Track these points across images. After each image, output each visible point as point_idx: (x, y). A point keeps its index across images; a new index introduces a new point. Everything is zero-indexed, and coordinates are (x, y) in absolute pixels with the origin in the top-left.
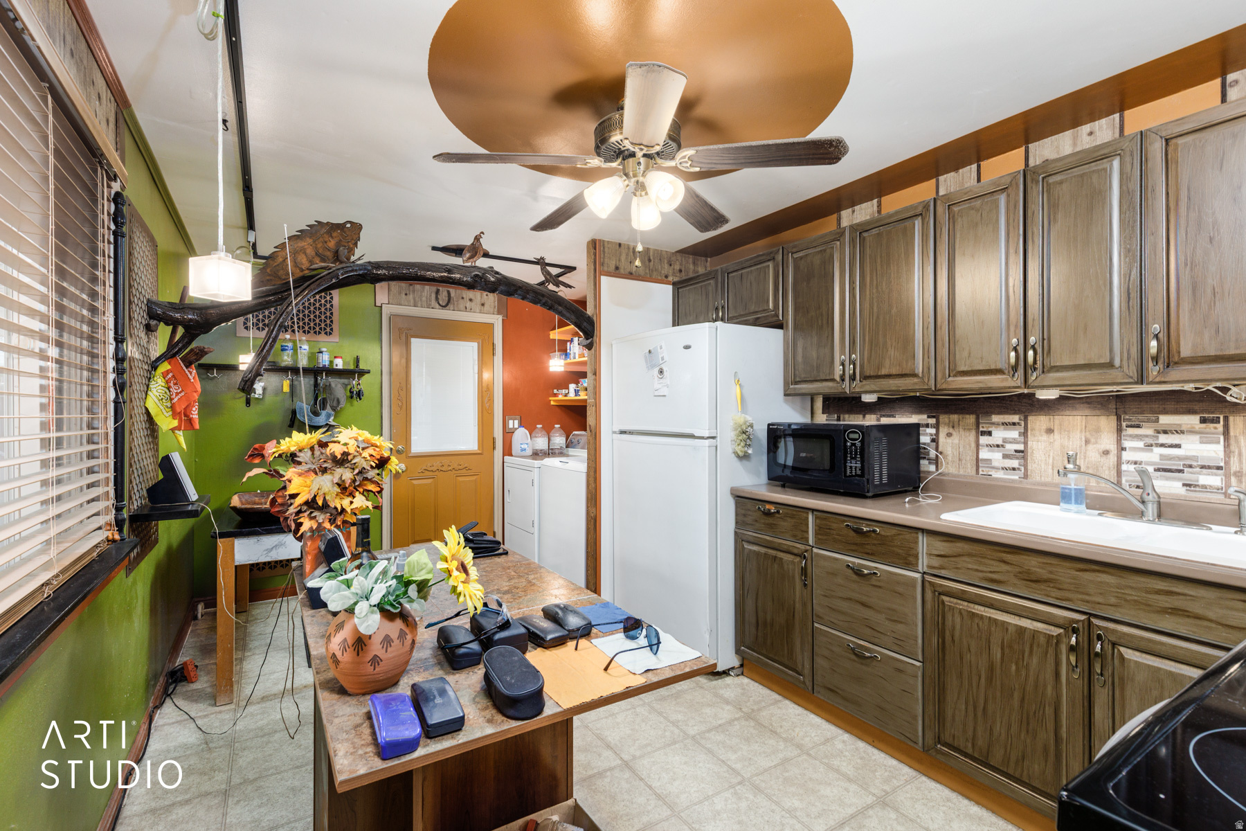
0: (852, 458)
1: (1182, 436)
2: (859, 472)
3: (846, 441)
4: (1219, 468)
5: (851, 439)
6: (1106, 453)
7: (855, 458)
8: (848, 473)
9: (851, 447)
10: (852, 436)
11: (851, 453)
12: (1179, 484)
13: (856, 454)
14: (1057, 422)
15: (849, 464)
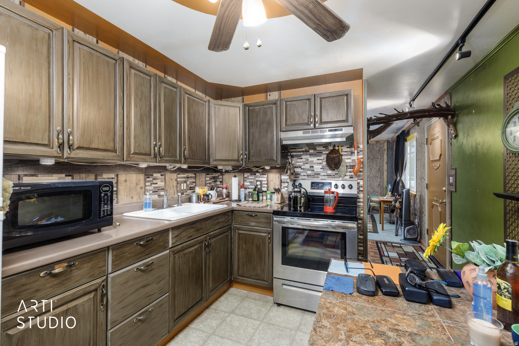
0: (105, 204)
1: (157, 180)
2: (109, 213)
3: (100, 193)
4: (164, 189)
5: (104, 191)
6: (142, 188)
7: (107, 204)
8: (102, 215)
9: (104, 196)
10: (104, 189)
11: (104, 201)
12: (157, 196)
13: (107, 201)
14: (128, 177)
15: (102, 209)
